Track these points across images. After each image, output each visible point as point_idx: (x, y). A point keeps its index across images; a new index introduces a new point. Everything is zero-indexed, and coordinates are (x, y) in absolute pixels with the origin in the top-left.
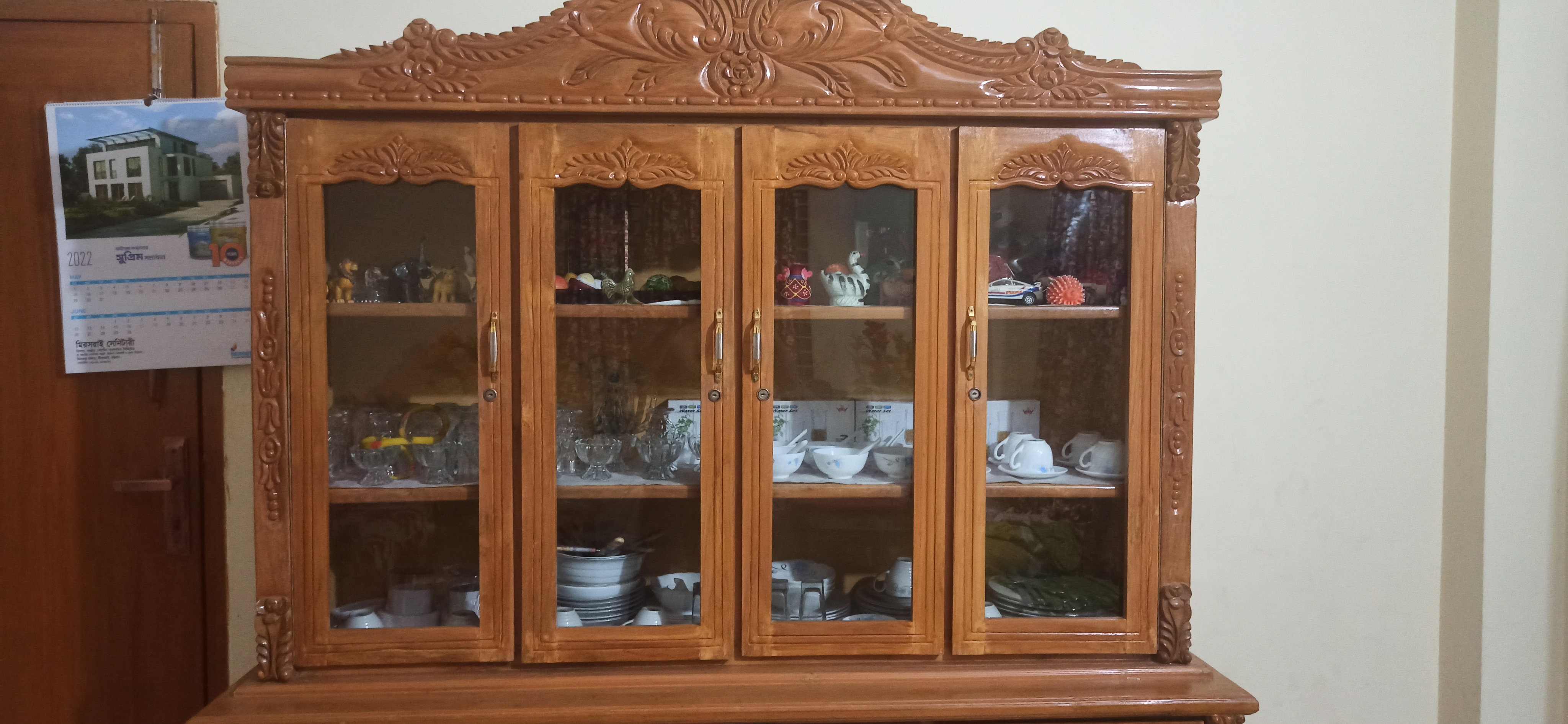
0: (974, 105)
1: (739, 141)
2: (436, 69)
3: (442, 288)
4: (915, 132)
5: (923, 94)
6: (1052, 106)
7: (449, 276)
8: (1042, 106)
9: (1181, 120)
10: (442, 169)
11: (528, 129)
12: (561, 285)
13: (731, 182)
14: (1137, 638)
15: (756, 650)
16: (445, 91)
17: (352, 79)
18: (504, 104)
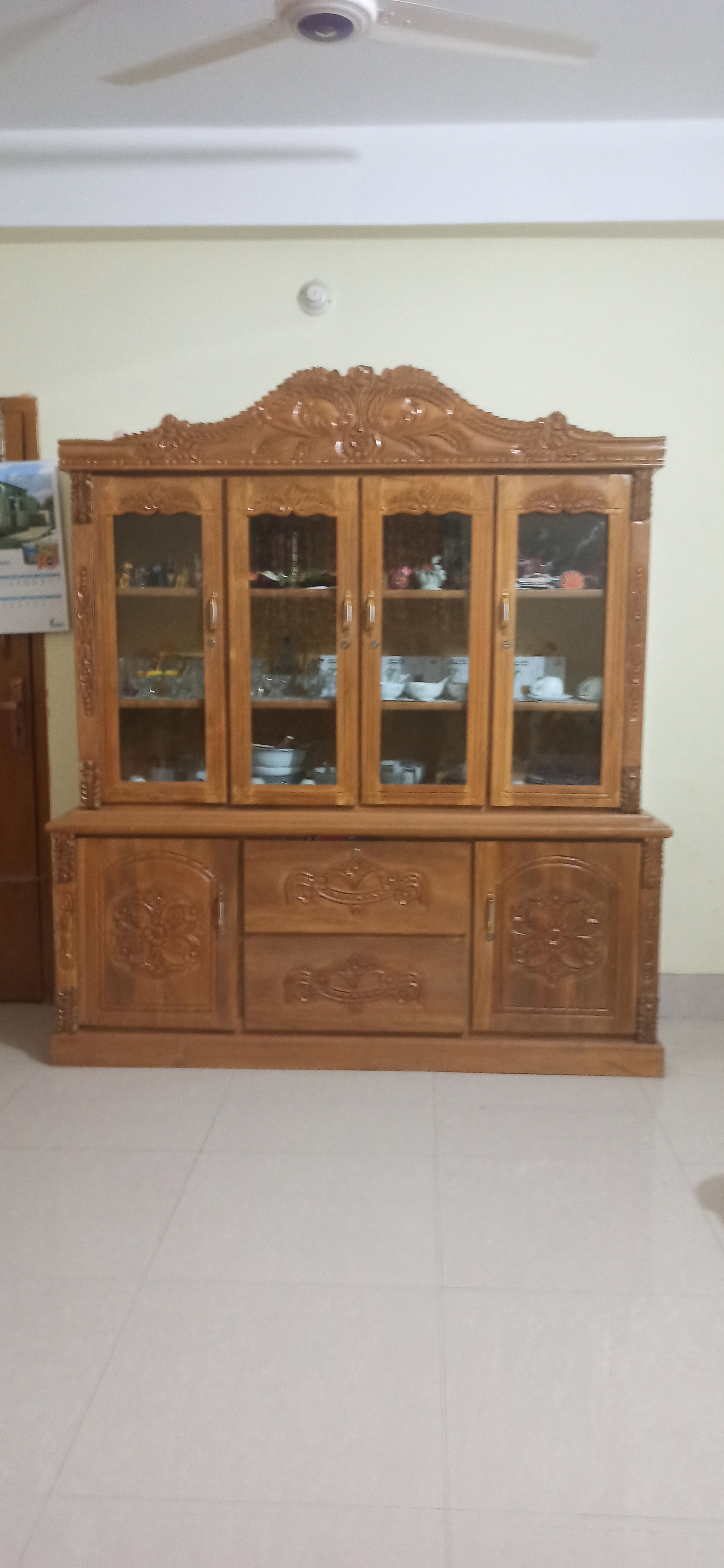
0: (507, 461)
1: (360, 486)
2: (178, 444)
3: (182, 579)
4: (470, 480)
5: (475, 454)
6: (556, 461)
7: (186, 572)
8: (550, 461)
9: (642, 469)
10: (183, 506)
11: (233, 481)
12: (253, 577)
13: (356, 512)
14: (607, 798)
15: (371, 801)
16: (184, 458)
17: (131, 451)
18: (219, 465)
